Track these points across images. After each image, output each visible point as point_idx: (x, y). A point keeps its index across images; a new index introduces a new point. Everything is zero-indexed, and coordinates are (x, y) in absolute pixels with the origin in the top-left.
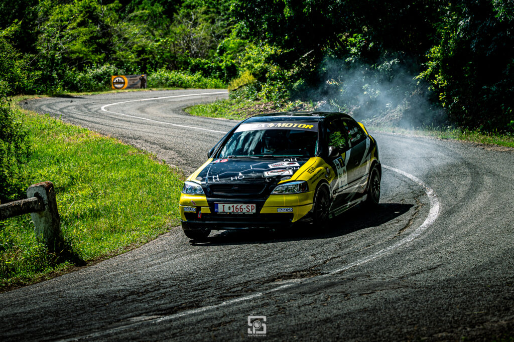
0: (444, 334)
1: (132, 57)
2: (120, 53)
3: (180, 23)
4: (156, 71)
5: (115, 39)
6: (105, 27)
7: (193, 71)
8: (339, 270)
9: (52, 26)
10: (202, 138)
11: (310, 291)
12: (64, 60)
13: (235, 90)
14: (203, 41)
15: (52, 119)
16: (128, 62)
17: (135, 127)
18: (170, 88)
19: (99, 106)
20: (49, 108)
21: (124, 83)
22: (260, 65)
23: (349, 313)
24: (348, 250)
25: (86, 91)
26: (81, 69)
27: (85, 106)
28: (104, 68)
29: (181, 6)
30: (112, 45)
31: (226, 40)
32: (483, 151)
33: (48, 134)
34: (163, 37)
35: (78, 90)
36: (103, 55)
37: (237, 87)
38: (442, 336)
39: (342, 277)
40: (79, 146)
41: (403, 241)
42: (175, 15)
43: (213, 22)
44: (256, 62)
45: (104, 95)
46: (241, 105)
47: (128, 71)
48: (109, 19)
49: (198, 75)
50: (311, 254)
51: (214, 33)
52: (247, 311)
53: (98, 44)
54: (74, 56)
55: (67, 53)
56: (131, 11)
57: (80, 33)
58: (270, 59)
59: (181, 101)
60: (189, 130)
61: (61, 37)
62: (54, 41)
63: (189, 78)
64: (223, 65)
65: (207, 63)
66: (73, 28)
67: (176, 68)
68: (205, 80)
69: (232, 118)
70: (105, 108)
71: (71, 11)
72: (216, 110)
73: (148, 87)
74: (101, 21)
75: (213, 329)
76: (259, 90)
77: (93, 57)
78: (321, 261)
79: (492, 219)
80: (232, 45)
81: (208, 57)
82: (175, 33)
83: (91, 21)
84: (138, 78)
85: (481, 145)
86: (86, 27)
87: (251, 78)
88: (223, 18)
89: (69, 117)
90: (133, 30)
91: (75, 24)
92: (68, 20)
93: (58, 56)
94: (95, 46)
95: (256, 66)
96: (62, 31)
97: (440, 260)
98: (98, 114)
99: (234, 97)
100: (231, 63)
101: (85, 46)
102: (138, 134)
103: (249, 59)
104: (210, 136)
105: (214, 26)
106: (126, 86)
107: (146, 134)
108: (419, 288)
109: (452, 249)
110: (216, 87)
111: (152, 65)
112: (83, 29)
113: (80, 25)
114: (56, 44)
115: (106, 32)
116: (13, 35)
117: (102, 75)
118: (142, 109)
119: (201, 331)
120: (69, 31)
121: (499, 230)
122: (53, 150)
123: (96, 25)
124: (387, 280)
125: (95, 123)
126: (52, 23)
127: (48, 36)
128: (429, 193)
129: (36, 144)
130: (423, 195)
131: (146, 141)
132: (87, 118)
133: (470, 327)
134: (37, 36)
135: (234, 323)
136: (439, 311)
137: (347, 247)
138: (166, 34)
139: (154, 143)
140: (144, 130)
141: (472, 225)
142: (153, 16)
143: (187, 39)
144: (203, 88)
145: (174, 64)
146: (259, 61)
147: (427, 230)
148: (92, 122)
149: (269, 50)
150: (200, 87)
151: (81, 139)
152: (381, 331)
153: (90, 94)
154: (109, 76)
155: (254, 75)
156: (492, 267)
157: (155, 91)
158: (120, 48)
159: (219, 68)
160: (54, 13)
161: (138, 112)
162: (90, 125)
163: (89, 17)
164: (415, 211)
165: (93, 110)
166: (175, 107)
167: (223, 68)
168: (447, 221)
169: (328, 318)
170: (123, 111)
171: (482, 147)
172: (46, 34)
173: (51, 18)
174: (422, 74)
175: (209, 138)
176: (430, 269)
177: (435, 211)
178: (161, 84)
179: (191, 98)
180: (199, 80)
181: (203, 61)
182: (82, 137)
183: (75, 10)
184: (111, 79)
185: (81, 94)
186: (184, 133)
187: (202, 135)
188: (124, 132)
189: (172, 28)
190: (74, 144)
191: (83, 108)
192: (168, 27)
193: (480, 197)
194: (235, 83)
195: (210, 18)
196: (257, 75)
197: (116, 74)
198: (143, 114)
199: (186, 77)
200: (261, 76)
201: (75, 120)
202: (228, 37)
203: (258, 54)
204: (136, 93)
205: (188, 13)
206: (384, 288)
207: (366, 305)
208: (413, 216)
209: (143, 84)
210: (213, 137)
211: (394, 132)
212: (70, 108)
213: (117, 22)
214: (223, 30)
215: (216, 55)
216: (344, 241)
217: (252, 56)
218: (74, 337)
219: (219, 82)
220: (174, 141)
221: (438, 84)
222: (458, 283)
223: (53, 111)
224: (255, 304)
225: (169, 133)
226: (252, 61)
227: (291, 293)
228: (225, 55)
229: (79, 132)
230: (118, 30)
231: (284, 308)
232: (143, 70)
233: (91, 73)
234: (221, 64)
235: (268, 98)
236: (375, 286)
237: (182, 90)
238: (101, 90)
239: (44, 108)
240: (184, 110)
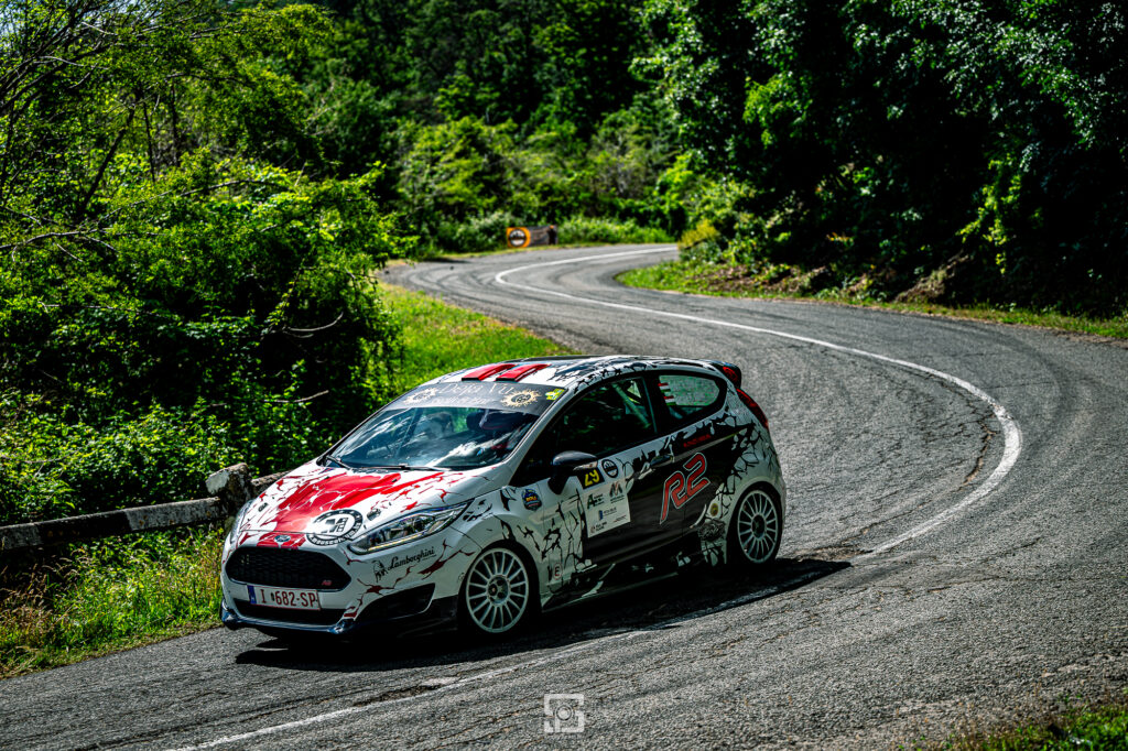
0: (1074, 667)
1: (534, 200)
2: (517, 195)
3: (601, 148)
4: (569, 219)
5: (510, 175)
6: (495, 158)
7: (623, 218)
8: (887, 546)
9: (418, 158)
10: (649, 325)
11: (850, 583)
12: (438, 206)
13: (689, 248)
14: (636, 174)
15: (429, 298)
16: (530, 208)
17: (550, 309)
18: (592, 244)
19: (492, 274)
20: (421, 279)
21: (524, 238)
22: (724, 211)
23: (919, 626)
24: (893, 510)
25: (472, 252)
26: (461, 218)
27: (473, 275)
28: (495, 216)
29: (601, 124)
30: (505, 184)
31: (669, 171)
32: (1068, 344)
33: (426, 322)
34: (578, 170)
35: (460, 250)
36: (493, 199)
37: (691, 244)
38: (1073, 672)
39: (895, 559)
40: (472, 342)
41: (974, 496)
42: (594, 137)
43: (648, 146)
44: (718, 208)
45: (498, 257)
46: (698, 270)
47: (531, 222)
48: (500, 147)
49: (630, 224)
50: (839, 516)
51: (650, 162)
52: (762, 620)
53: (485, 182)
54: (451, 201)
55: (441, 196)
56: (530, 131)
57: (459, 167)
58: (741, 204)
59: (609, 264)
60: (629, 312)
61: (432, 173)
62: (423, 180)
63: (618, 228)
64: (666, 208)
65: (642, 207)
66: (450, 161)
67: (599, 215)
68: (641, 231)
69: (687, 290)
70: (502, 278)
71: (445, 135)
72: (662, 277)
73: (560, 243)
74: (489, 149)
75: (716, 652)
76: (724, 246)
77: (479, 201)
78: (855, 530)
79: (1103, 457)
80: (677, 180)
81: (643, 197)
82: (596, 164)
83: (473, 149)
84: (545, 230)
85: (1064, 333)
86: (467, 158)
87: (712, 231)
88: (663, 139)
89: (453, 294)
90: (534, 160)
91: (451, 155)
92: (441, 148)
93: (429, 201)
94: (481, 185)
95: (718, 213)
96: (433, 165)
97: (1037, 529)
98: (491, 287)
99: (687, 259)
100: (678, 205)
101: (468, 186)
102: (555, 320)
103: (708, 202)
104: (660, 322)
105: (651, 152)
106: (528, 242)
107: (568, 320)
108: (1017, 579)
109: (1053, 511)
110: (657, 240)
111: (562, 208)
112: (464, 162)
113: (459, 155)
114: (425, 185)
115: (496, 163)
116: (373, 184)
117: (492, 227)
118: (556, 279)
119: (699, 657)
120: (442, 166)
121: (1116, 476)
122: (435, 348)
123: (482, 154)
124: (965, 565)
125: (491, 303)
126: (419, 153)
127: (414, 172)
128: (1000, 412)
129: (409, 338)
130: (990, 416)
131: (570, 332)
132: (478, 296)
133: (1113, 654)
134: (398, 174)
135: (747, 642)
136: (1057, 624)
137: (892, 505)
138: (584, 165)
139: (580, 335)
140: (564, 313)
141: (1075, 468)
142: (562, 139)
143: (613, 171)
144: (638, 243)
145: (594, 208)
146: (723, 206)
147: (1007, 476)
148: (486, 302)
149: (738, 190)
150: (633, 241)
151: (474, 330)
152: (975, 660)
153: (477, 255)
154: (503, 227)
155: (716, 225)
156: (1121, 542)
157: (571, 250)
158: (517, 187)
159: (659, 213)
160: (420, 139)
161: (549, 284)
162: (485, 306)
163: (471, 145)
164: (984, 445)
165: (485, 282)
166: (600, 272)
167: (666, 212)
168: (1035, 461)
169: (889, 635)
170: (528, 283)
171: (1066, 336)
172: (412, 170)
173: (417, 146)
174: (969, 226)
175: (660, 326)
176: (1026, 546)
177: (1013, 442)
178: (576, 239)
179: (622, 259)
180: (632, 231)
181: (637, 203)
182: (475, 326)
183: (450, 134)
184: (505, 233)
185: (465, 256)
186: (622, 318)
187: (649, 320)
188: (536, 317)
189: (590, 156)
190: (463, 337)
191: (471, 280)
192: (584, 154)
193: (1078, 420)
194: (689, 238)
195: (643, 141)
196: (721, 225)
197: (512, 225)
198: (557, 287)
199: (613, 227)
200: (726, 228)
201: (463, 299)
202: (672, 167)
203: (720, 196)
204: (542, 251)
205: (613, 134)
206: (962, 580)
207: (942, 610)
208: (981, 451)
209: (553, 238)
210: (665, 323)
211: (930, 312)
212: (450, 279)
213: (511, 149)
214: (663, 158)
215: (655, 193)
216: (884, 494)
217: (712, 198)
218: (508, 666)
219: (661, 233)
220: (610, 331)
221: (994, 241)
222: (1074, 571)
223: (426, 285)
224: (771, 607)
225: (600, 318)
226: (712, 205)
227: (822, 588)
228: (668, 193)
229: (470, 319)
230: (514, 162)
231: (816, 615)
232: (551, 219)
233: (476, 224)
234: (662, 208)
235: (738, 259)
236: (949, 575)
237: (608, 247)
238: (491, 248)
239: (414, 279)
240: (614, 278)
